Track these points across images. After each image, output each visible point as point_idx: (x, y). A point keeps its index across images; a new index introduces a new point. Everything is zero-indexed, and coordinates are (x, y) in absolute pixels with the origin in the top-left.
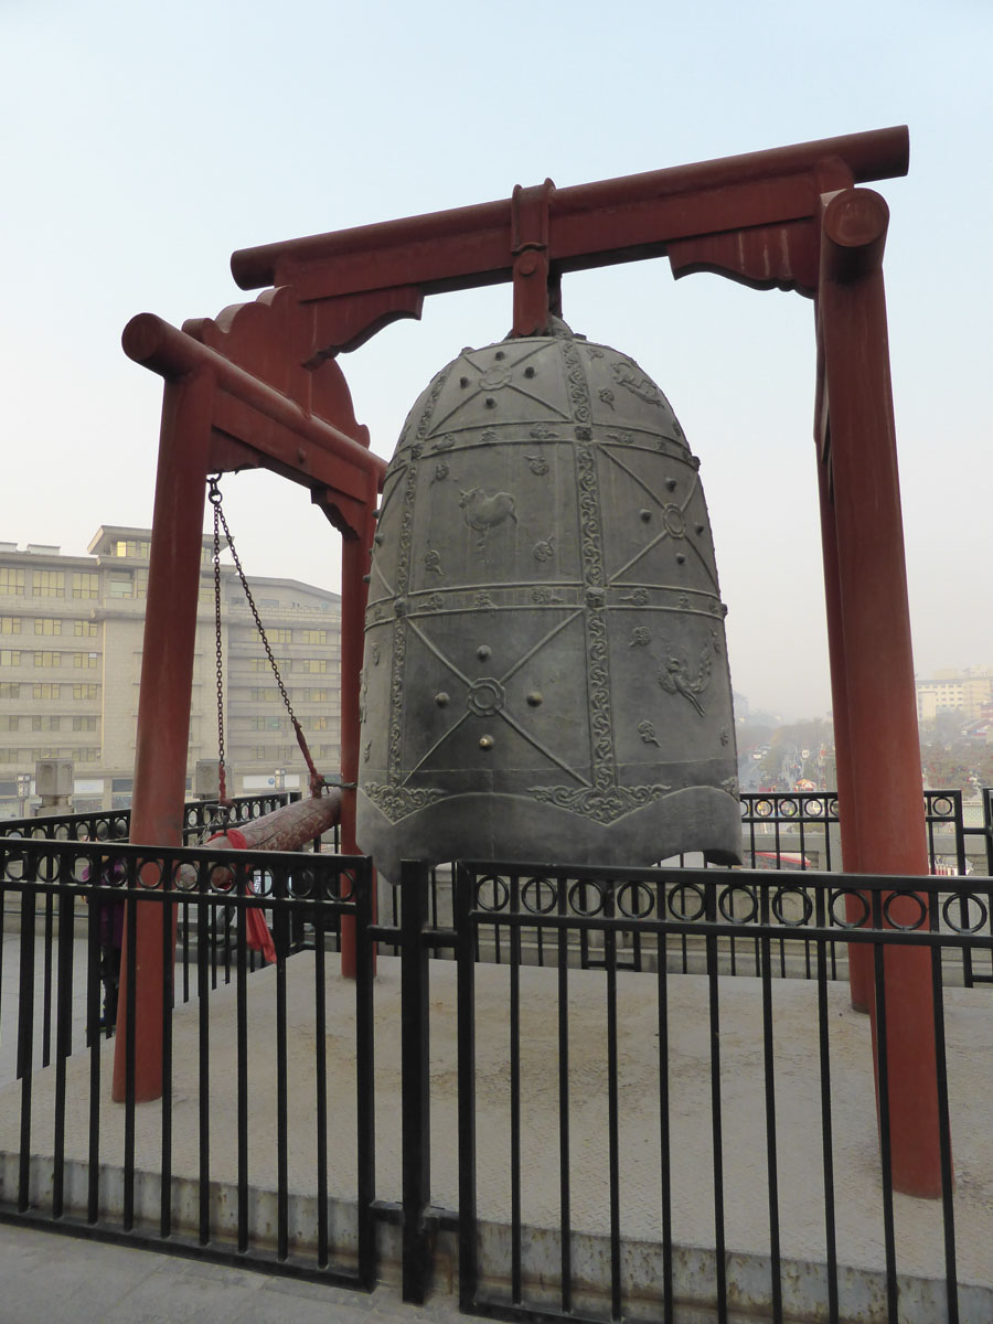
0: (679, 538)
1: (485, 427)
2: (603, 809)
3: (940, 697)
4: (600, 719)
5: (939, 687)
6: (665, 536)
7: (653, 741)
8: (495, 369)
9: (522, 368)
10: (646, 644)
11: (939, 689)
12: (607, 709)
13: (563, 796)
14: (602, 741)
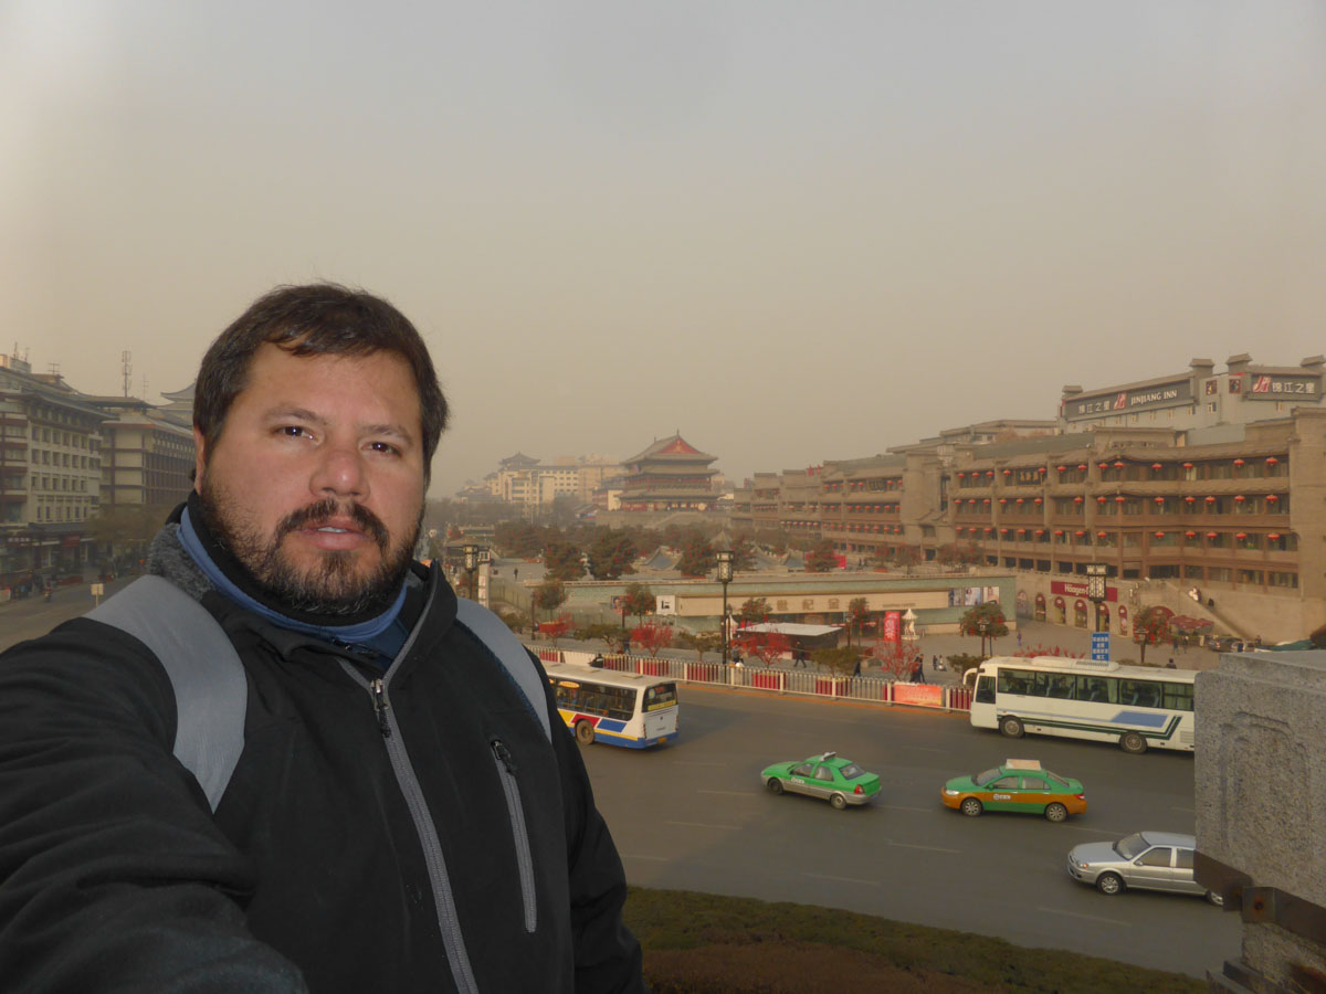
3: (559, 481)
5: (558, 472)
11: (558, 475)
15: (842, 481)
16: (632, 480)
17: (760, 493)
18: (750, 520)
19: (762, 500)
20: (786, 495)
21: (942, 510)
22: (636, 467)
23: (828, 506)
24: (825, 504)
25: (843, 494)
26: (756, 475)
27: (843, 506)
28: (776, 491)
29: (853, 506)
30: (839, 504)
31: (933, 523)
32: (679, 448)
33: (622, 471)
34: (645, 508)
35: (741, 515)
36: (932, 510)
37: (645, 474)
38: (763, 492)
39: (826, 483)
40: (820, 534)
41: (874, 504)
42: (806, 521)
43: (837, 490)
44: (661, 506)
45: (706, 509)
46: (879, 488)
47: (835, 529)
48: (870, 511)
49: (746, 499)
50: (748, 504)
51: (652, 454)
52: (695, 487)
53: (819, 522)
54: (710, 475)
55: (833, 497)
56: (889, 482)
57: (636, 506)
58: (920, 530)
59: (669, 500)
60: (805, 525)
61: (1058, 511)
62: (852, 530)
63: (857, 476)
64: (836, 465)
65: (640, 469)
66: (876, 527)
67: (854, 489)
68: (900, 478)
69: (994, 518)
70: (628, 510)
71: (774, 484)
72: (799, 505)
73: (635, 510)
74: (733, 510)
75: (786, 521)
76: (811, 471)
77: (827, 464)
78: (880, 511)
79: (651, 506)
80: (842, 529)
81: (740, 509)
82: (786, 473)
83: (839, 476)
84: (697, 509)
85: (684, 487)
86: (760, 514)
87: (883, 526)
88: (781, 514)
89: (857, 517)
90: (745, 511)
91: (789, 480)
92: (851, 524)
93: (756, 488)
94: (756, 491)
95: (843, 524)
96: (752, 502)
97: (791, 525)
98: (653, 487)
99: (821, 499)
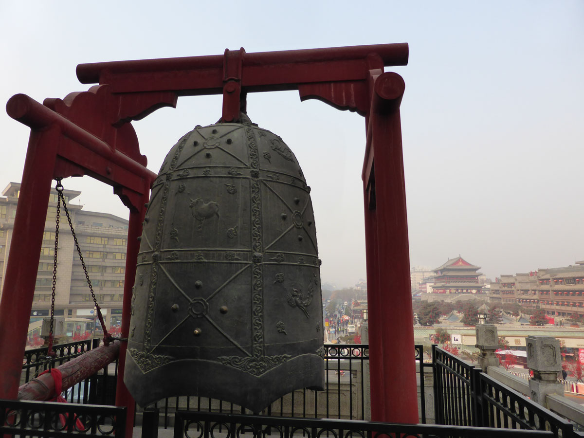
0: (300, 228)
1: (205, 167)
2: (257, 368)
4: (258, 321)
6: (293, 227)
7: (283, 332)
8: (212, 138)
9: (225, 139)
10: (282, 282)
12: (261, 316)
13: (236, 362)
14: (258, 332)
15: (549, 279)
16: (438, 278)
17: (504, 285)
18: (500, 298)
19: (506, 289)
20: (518, 286)
22: (440, 272)
23: (542, 292)
24: (541, 291)
25: (551, 286)
26: (502, 276)
27: (550, 292)
28: (513, 284)
29: (557, 292)
30: (549, 291)
32: (460, 263)
33: (433, 274)
34: (445, 292)
35: (495, 296)
37: (444, 276)
38: (506, 285)
39: (540, 280)
40: (539, 306)
41: (568, 292)
42: (530, 300)
43: (546, 284)
44: (453, 291)
45: (476, 293)
46: (571, 283)
47: (548, 304)
48: (567, 295)
49: (497, 288)
50: (499, 291)
51: (447, 266)
52: (470, 282)
53: (538, 300)
54: (477, 276)
55: (545, 287)
56: (577, 279)
57: (440, 291)
59: (457, 288)
60: (530, 302)
62: (557, 304)
63: (557, 277)
64: (546, 271)
65: (442, 274)
66: (571, 303)
67: (556, 283)
70: (437, 293)
71: (511, 280)
72: (526, 291)
73: (440, 293)
74: (490, 293)
75: (519, 299)
76: (532, 274)
77: (540, 270)
78: (573, 295)
79: (449, 291)
80: (552, 304)
81: (494, 293)
82: (518, 275)
83: (547, 276)
84: (472, 293)
85: (464, 282)
86: (505, 295)
87: (575, 303)
88: (516, 296)
89: (560, 298)
90: (497, 294)
91: (520, 279)
92: (557, 302)
93: (502, 282)
94: (502, 284)
95: (552, 301)
96: (500, 289)
97: (523, 301)
98: (449, 282)
99: (538, 288)
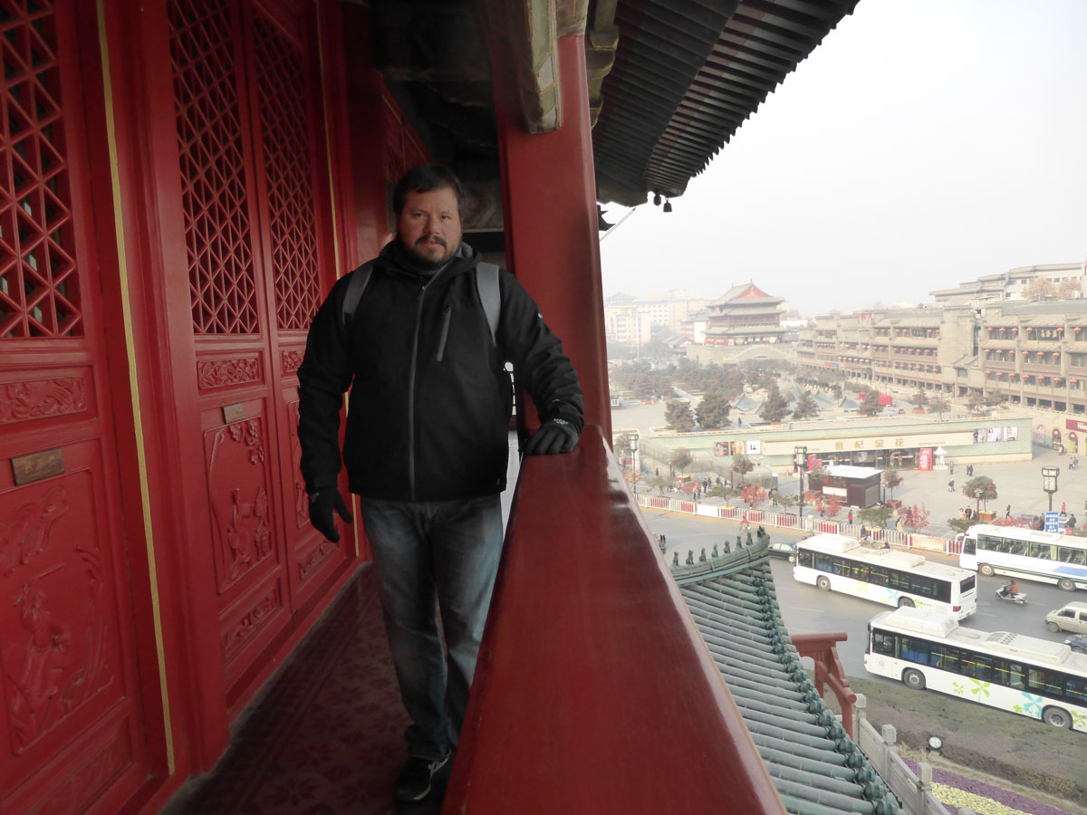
15: (889, 328)
16: (714, 319)
17: (820, 333)
18: (813, 354)
19: (823, 339)
20: (842, 336)
21: (974, 355)
22: (718, 309)
23: (877, 347)
24: (875, 345)
25: (891, 339)
26: (817, 317)
27: (889, 348)
28: (834, 332)
29: (898, 349)
30: (887, 346)
31: (965, 367)
32: (752, 294)
34: (726, 343)
35: (805, 349)
36: (965, 355)
37: (726, 316)
38: (823, 332)
39: (876, 328)
41: (914, 350)
42: (859, 359)
43: (886, 334)
44: (740, 341)
45: (776, 342)
46: (920, 336)
47: (884, 366)
48: (913, 353)
49: (809, 337)
50: (811, 341)
51: (731, 300)
52: (766, 324)
53: (870, 360)
54: (778, 314)
55: (882, 340)
56: (929, 331)
57: (719, 341)
58: (954, 372)
59: (746, 335)
60: (858, 361)
61: (1074, 364)
62: (897, 367)
63: (901, 325)
64: (885, 313)
65: (721, 311)
66: (917, 367)
67: (899, 334)
68: (938, 329)
69: (1018, 366)
70: (713, 343)
71: (830, 326)
72: (853, 345)
73: (718, 344)
74: (799, 345)
75: (842, 357)
76: (863, 314)
77: (877, 309)
78: (921, 354)
79: (732, 341)
80: (890, 366)
81: (804, 345)
82: (841, 316)
83: (885, 323)
84: (768, 342)
85: (757, 325)
86: (821, 349)
87: (923, 366)
88: (837, 352)
89: (902, 358)
90: (808, 346)
91: (844, 323)
92: (897, 363)
93: (817, 328)
94: (817, 331)
95: (890, 362)
96: (814, 340)
97: (847, 360)
98: (733, 326)
99: (871, 341)
